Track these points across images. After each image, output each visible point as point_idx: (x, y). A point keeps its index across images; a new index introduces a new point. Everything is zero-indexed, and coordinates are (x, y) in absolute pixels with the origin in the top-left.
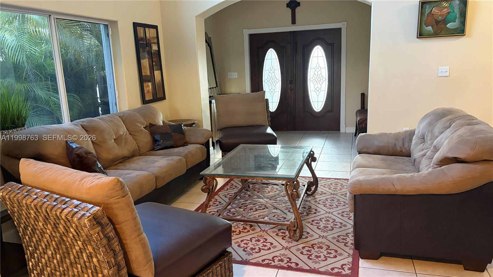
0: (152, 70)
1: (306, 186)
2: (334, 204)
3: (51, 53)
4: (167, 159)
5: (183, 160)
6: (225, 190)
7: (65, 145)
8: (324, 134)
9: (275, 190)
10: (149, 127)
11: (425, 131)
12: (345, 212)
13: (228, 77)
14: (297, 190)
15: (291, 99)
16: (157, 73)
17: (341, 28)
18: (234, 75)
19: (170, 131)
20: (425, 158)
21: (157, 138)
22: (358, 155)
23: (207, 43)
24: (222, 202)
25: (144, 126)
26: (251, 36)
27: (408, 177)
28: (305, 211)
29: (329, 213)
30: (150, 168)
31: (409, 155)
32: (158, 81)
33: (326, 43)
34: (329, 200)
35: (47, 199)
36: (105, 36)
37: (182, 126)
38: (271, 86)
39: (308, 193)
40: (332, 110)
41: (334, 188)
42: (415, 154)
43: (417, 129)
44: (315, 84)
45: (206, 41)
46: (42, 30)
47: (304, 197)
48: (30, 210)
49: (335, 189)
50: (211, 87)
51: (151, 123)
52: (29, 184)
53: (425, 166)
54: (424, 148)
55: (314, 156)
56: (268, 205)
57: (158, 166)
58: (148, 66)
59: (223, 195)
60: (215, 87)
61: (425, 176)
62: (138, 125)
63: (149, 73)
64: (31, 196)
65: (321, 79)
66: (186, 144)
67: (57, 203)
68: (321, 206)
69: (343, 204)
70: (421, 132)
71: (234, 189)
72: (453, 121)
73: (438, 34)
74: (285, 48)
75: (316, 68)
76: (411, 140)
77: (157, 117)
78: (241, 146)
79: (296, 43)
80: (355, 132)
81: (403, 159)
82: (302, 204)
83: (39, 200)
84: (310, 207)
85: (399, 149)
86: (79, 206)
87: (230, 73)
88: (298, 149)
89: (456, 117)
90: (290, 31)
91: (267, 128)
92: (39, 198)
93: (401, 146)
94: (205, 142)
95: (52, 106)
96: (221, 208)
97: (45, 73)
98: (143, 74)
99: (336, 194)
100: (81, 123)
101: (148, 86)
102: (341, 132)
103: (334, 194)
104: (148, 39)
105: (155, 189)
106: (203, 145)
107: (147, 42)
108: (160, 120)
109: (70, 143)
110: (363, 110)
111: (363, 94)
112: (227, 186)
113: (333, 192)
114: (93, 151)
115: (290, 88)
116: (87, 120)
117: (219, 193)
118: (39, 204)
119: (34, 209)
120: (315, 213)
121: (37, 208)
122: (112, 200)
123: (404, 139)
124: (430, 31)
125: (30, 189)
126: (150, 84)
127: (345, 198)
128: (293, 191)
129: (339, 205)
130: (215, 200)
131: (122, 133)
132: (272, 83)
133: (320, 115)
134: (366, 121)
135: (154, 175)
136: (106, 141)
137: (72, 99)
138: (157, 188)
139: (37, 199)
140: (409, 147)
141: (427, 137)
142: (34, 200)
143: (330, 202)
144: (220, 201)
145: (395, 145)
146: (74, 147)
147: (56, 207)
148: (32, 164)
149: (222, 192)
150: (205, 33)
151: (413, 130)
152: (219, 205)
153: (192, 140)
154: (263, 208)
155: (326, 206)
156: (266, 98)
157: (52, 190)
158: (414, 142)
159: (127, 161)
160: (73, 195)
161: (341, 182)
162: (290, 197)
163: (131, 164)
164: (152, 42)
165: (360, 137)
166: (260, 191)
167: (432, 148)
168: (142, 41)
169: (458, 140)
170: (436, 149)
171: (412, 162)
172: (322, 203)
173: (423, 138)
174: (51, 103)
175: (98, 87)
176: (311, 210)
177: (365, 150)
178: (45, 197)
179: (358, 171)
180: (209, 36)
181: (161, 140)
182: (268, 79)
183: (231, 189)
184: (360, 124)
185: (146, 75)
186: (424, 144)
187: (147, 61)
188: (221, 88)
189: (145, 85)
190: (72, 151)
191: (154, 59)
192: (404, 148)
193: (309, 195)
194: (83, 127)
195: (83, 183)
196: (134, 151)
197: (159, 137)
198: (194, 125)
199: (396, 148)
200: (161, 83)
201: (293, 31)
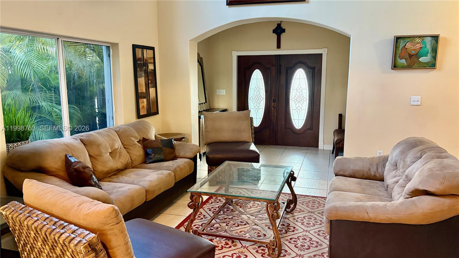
0: (148, 88)
1: (286, 204)
2: (311, 223)
3: (56, 67)
4: (157, 173)
5: (172, 174)
6: (210, 203)
7: (65, 159)
8: (304, 150)
9: (256, 205)
10: (142, 142)
11: (398, 159)
12: (321, 230)
13: (217, 94)
14: (278, 211)
15: (274, 116)
16: (152, 90)
17: (322, 54)
18: (222, 92)
19: (162, 146)
20: (397, 186)
21: (149, 152)
22: (335, 177)
23: (199, 63)
24: (207, 215)
25: (138, 140)
26: (239, 57)
27: (380, 205)
28: (284, 228)
29: (307, 231)
30: (141, 181)
31: (382, 180)
32: (152, 97)
33: (308, 67)
34: (306, 218)
35: (47, 222)
36: (107, 56)
37: (172, 141)
38: (255, 104)
39: (287, 210)
40: (312, 128)
41: (311, 206)
42: (388, 180)
43: (391, 156)
44: (296, 103)
45: (198, 61)
46: (50, 49)
47: (284, 214)
48: (30, 231)
49: (313, 207)
50: (201, 103)
51: (144, 137)
52: (31, 204)
53: (398, 194)
54: (396, 175)
55: (294, 176)
56: (249, 222)
57: (149, 180)
58: (144, 83)
59: (208, 209)
60: (204, 103)
61: (397, 206)
62: (132, 139)
63: (144, 91)
64: (33, 218)
65: (302, 99)
66: (176, 158)
67: (56, 227)
68: (299, 224)
69: (320, 222)
70: (394, 159)
71: (218, 202)
72: (424, 152)
73: (411, 67)
74: (269, 70)
75: (298, 89)
76: (384, 166)
77: (150, 132)
78: (227, 163)
79: (280, 65)
80: (332, 149)
81: (376, 183)
82: (282, 221)
83: (40, 222)
84: (288, 225)
85: (373, 173)
86: (76, 231)
87: (219, 90)
88: (279, 169)
89: (427, 148)
90: (275, 55)
91: (251, 144)
92: (39, 221)
93: (375, 171)
94: (193, 156)
95: (54, 116)
96: (206, 222)
97: (50, 86)
98: (139, 92)
99: (313, 213)
100: (79, 137)
101: (143, 102)
102: (319, 149)
103: (311, 212)
104: (145, 59)
105: (145, 202)
106: (191, 159)
107: (144, 62)
108: (152, 134)
109: (69, 157)
110: (340, 131)
111: (340, 115)
112: (211, 199)
113: (310, 210)
114: (89, 165)
115: (273, 106)
116: (86, 134)
117: (204, 206)
118: (40, 227)
119: (34, 231)
120: (293, 231)
121: (37, 230)
122: (107, 227)
123: (378, 164)
124: (403, 64)
125: (32, 210)
126: (145, 100)
127: (322, 217)
128: (273, 212)
129: (316, 223)
130: (200, 213)
131: (117, 147)
132: (256, 100)
133: (300, 133)
134: (343, 141)
135: (144, 189)
136: (102, 155)
137: (72, 111)
138: (147, 201)
139: (38, 221)
140: (382, 172)
141: (400, 165)
142: (35, 222)
143: (308, 220)
144: (205, 215)
145: (369, 169)
146: (73, 161)
147: (55, 231)
148: (35, 185)
149: (207, 205)
150: (198, 53)
151: (387, 156)
152: (204, 219)
153: (182, 154)
154: (245, 223)
155: (303, 224)
156: (251, 116)
157: (52, 213)
158: (387, 168)
159: (120, 173)
160: (71, 219)
161: (318, 200)
162: (271, 217)
163: (123, 176)
164: (148, 61)
165: (337, 160)
166: (242, 206)
167: (404, 176)
168: (140, 61)
169: (428, 173)
170: (408, 179)
171: (385, 187)
172: (300, 221)
173: (396, 165)
174: (54, 114)
175: (97, 99)
176: (289, 227)
177: (341, 173)
178: (45, 219)
179: (334, 195)
180: (201, 57)
181: (152, 153)
182: (253, 97)
183: (215, 202)
184: (338, 144)
185: (142, 92)
186: (396, 171)
187: (143, 79)
188: (209, 105)
189: (140, 101)
190: (71, 165)
191: (150, 78)
192: (378, 173)
193: (288, 213)
194: (82, 141)
195: (81, 209)
196: (127, 163)
197: (151, 151)
198: (184, 139)
199: (370, 172)
200: (155, 98)
201: (278, 55)
